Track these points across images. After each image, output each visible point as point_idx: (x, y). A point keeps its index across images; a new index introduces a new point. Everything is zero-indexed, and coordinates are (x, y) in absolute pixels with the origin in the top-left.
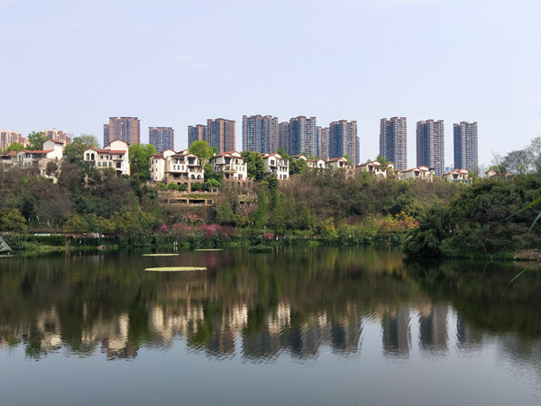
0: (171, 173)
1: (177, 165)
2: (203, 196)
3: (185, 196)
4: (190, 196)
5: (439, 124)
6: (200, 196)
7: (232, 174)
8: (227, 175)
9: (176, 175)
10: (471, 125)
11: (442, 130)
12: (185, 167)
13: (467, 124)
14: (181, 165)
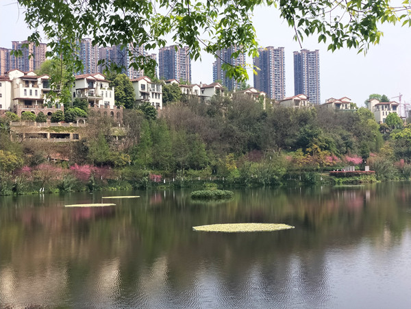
0: (21, 100)
1: (28, 89)
2: (68, 129)
3: (45, 129)
4: (51, 128)
5: (279, 52)
6: (63, 129)
7: (97, 102)
8: (92, 103)
9: (28, 102)
10: (313, 53)
11: (283, 58)
12: (40, 93)
13: (308, 53)
14: (34, 90)
